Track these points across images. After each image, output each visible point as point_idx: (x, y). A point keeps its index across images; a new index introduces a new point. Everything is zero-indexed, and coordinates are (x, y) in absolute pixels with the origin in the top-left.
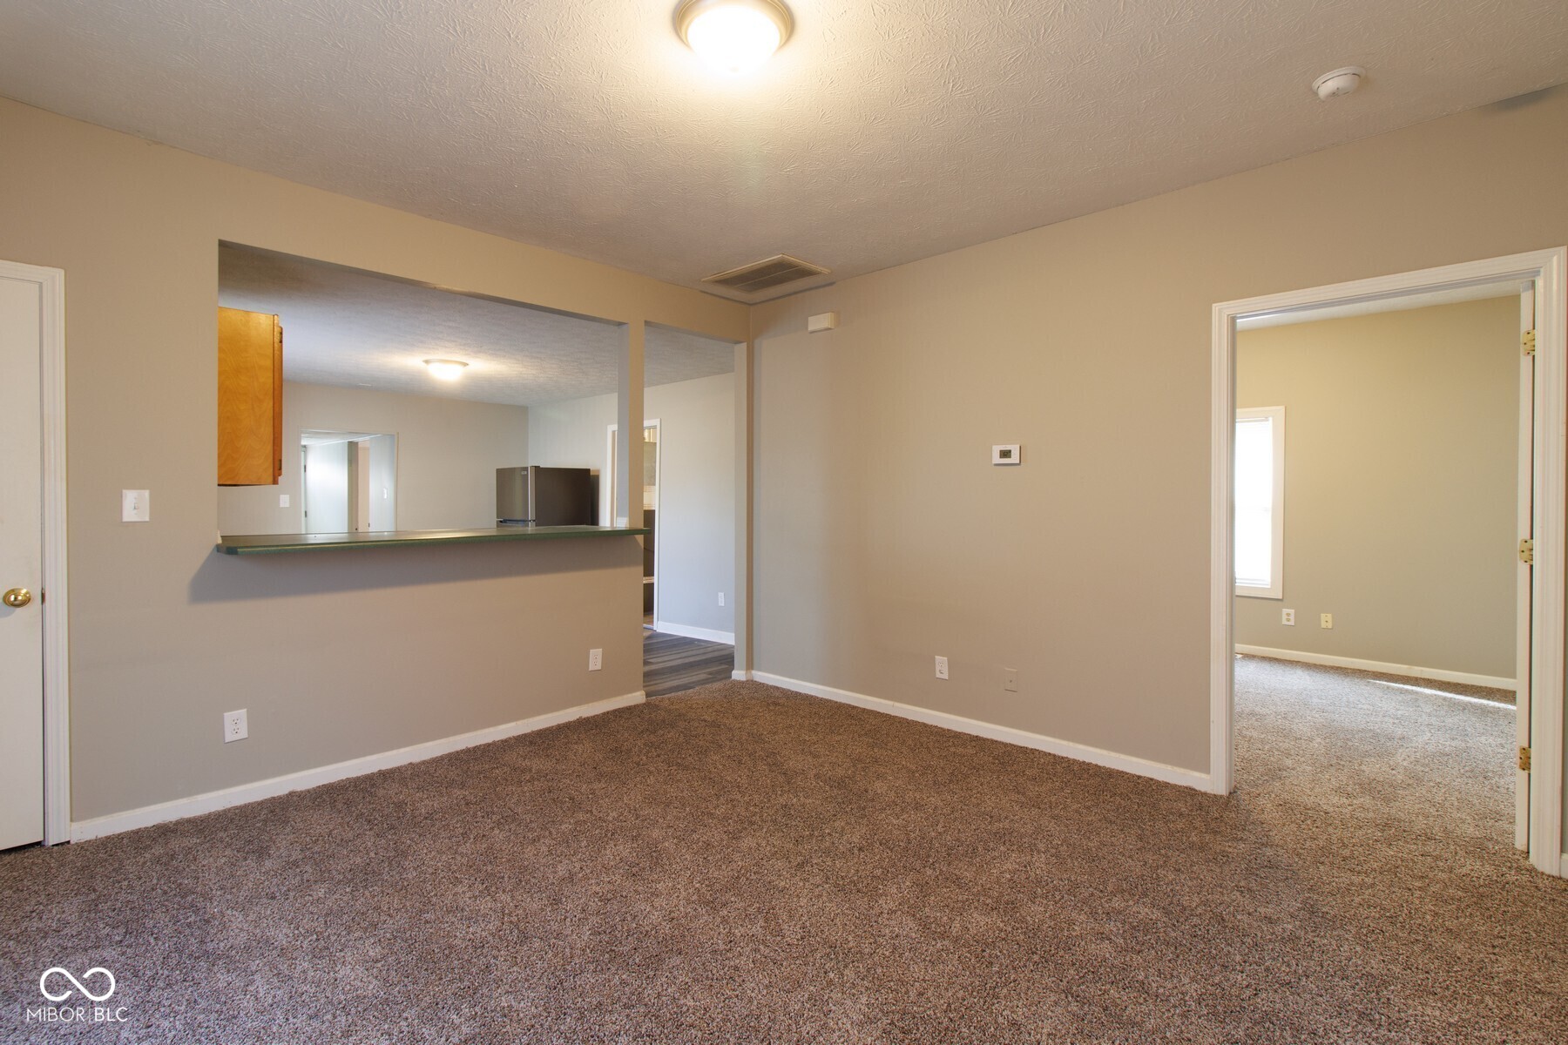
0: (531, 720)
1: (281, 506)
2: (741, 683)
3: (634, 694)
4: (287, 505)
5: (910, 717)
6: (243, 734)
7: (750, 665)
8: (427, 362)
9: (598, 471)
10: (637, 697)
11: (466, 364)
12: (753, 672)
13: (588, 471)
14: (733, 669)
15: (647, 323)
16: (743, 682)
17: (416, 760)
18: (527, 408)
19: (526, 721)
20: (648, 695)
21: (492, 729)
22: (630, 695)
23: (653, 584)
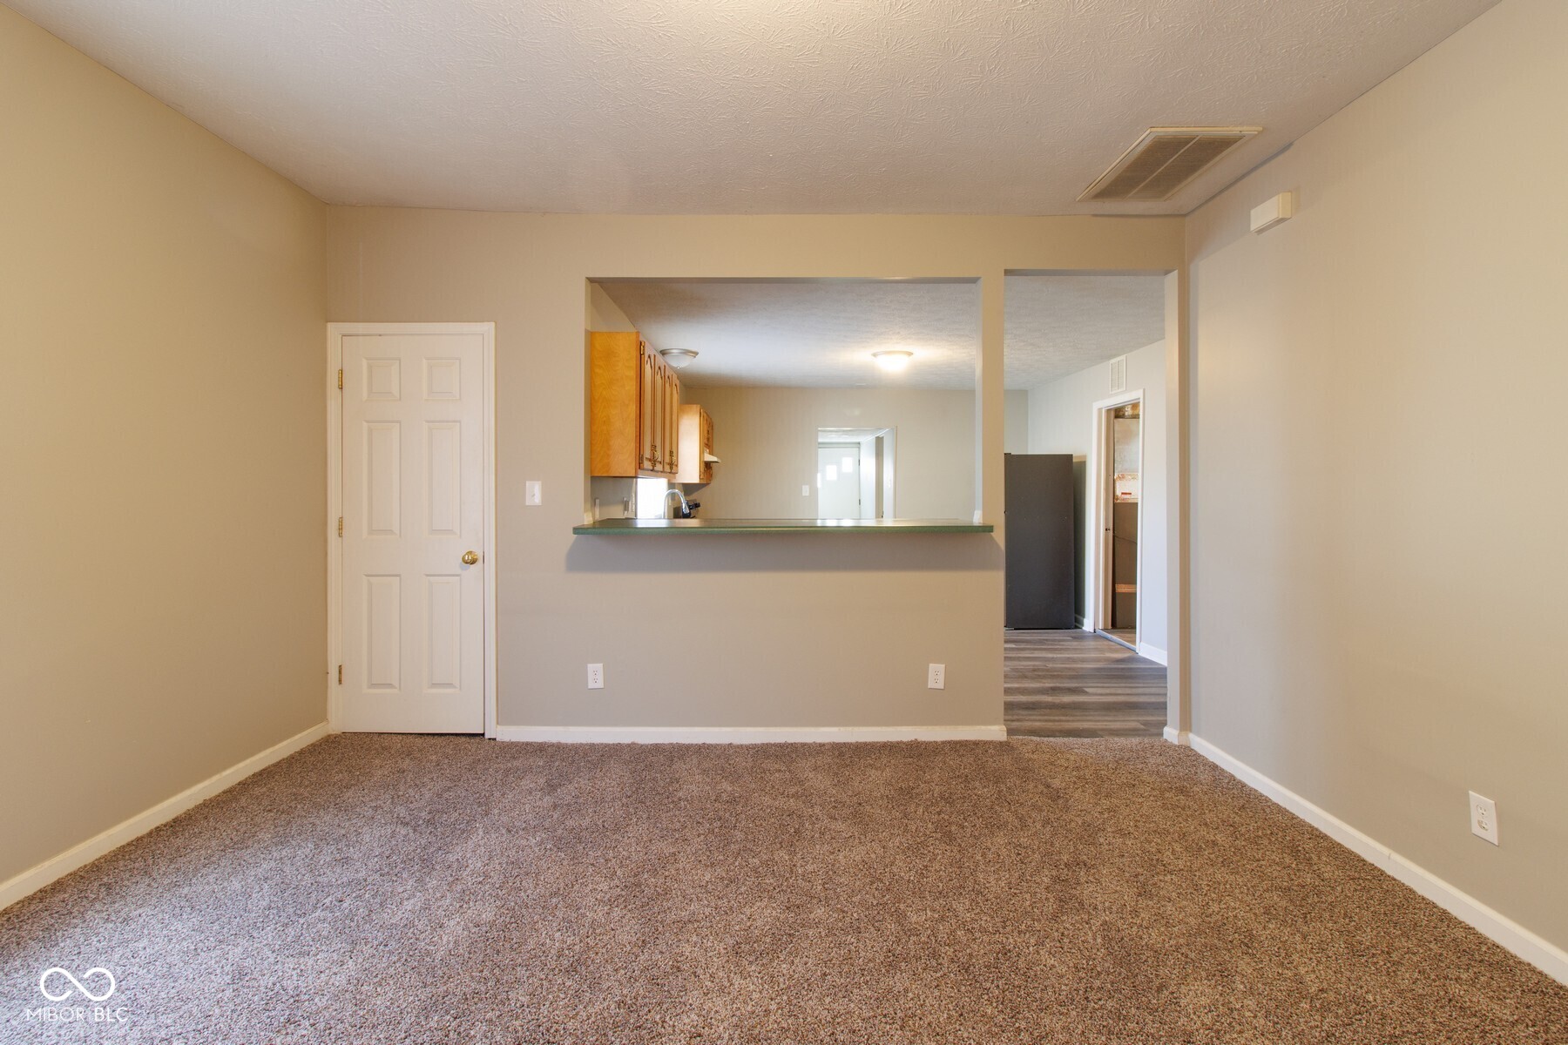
0: (856, 729)
1: (804, 495)
2: (1171, 746)
3: (989, 727)
4: (807, 494)
5: (1421, 890)
6: (600, 684)
7: (1186, 725)
8: (875, 355)
9: (1085, 457)
10: (996, 732)
11: (910, 354)
12: (1191, 736)
13: (1070, 457)
14: (1165, 724)
15: (1008, 272)
16: (1175, 746)
17: (737, 741)
18: (1027, 391)
19: (850, 729)
20: (1010, 732)
21: (812, 729)
22: (983, 727)
23: (1135, 594)
